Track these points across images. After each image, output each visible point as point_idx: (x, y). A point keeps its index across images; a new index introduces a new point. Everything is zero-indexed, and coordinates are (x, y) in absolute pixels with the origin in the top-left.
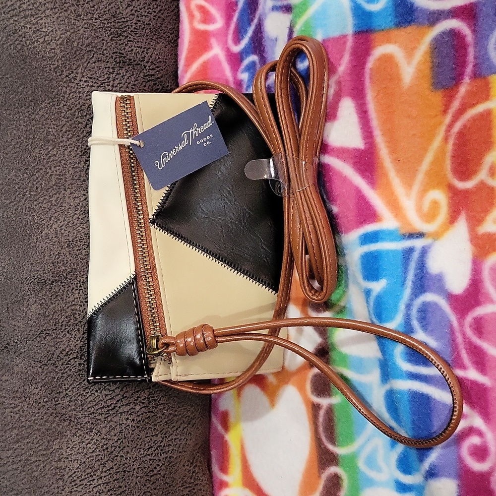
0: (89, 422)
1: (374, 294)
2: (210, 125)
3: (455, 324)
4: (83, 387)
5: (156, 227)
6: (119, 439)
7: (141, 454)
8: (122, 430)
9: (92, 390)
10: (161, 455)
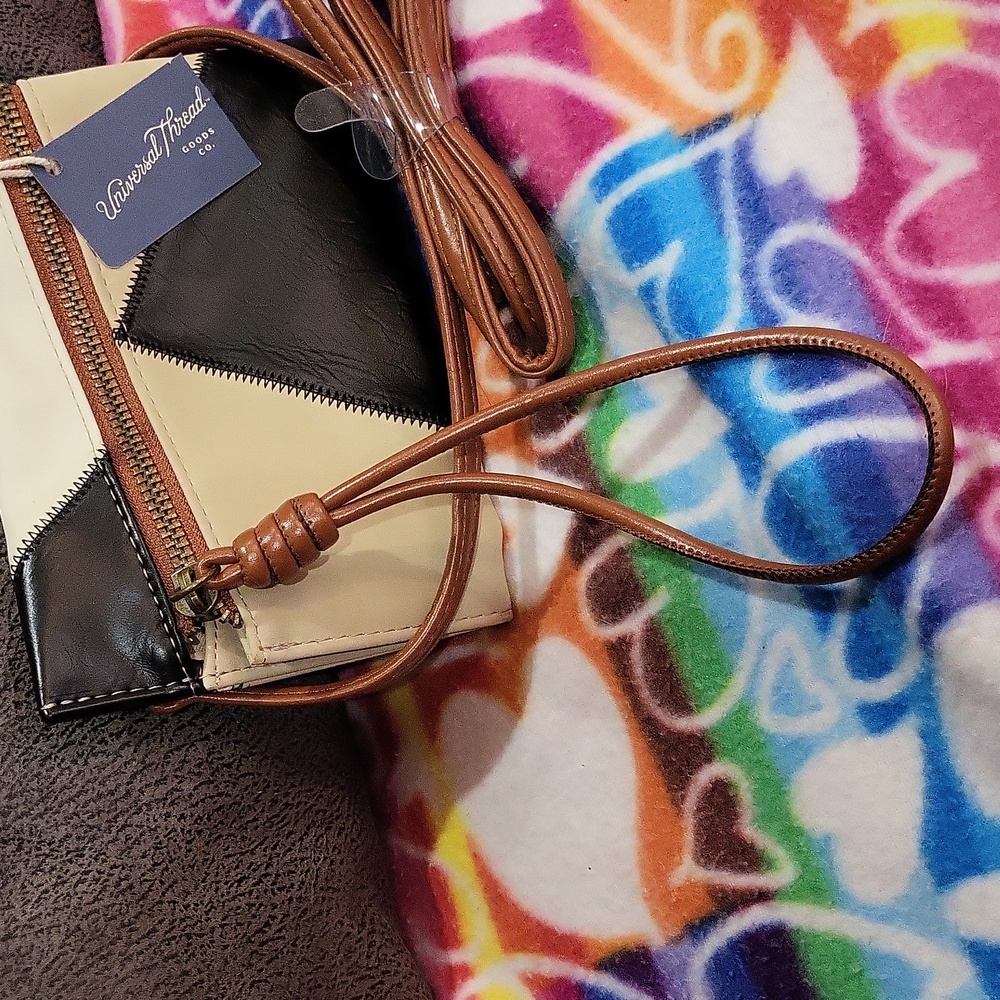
0: (68, 836)
1: (663, 285)
2: (202, 106)
3: (864, 261)
4: (36, 757)
5: (132, 346)
6: (156, 864)
7: (223, 895)
8: (160, 843)
9: (63, 760)
10: (274, 894)
